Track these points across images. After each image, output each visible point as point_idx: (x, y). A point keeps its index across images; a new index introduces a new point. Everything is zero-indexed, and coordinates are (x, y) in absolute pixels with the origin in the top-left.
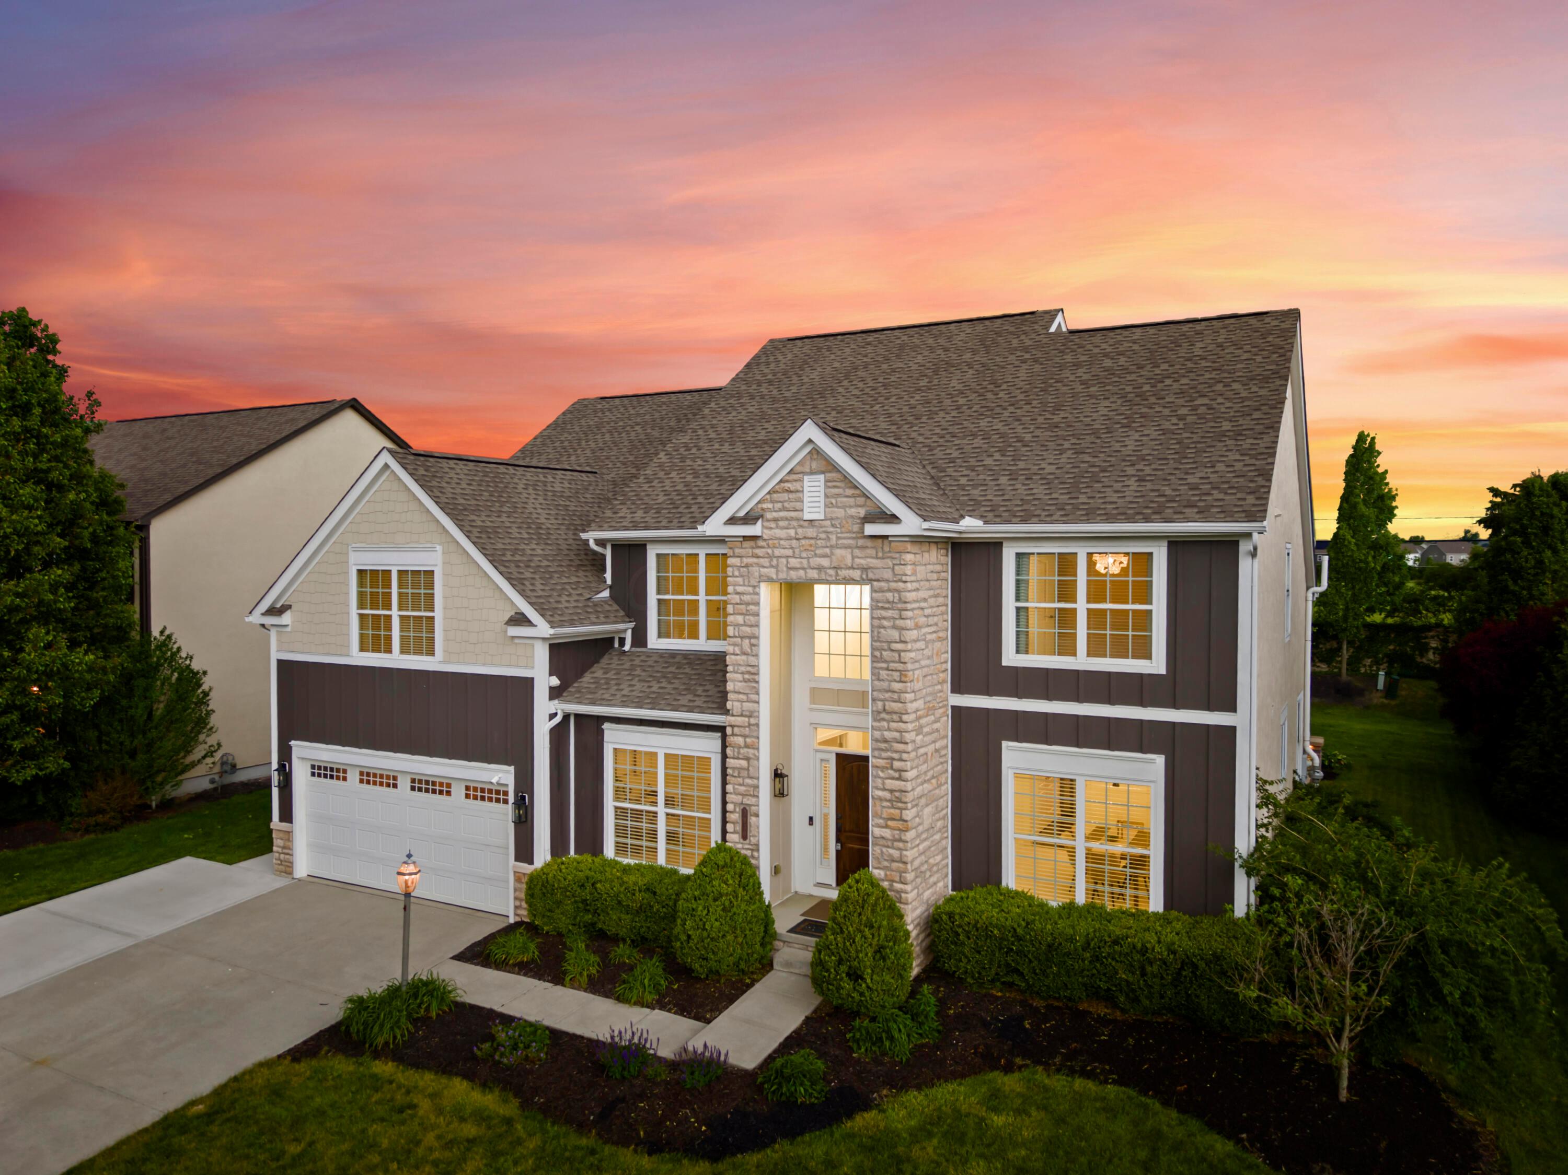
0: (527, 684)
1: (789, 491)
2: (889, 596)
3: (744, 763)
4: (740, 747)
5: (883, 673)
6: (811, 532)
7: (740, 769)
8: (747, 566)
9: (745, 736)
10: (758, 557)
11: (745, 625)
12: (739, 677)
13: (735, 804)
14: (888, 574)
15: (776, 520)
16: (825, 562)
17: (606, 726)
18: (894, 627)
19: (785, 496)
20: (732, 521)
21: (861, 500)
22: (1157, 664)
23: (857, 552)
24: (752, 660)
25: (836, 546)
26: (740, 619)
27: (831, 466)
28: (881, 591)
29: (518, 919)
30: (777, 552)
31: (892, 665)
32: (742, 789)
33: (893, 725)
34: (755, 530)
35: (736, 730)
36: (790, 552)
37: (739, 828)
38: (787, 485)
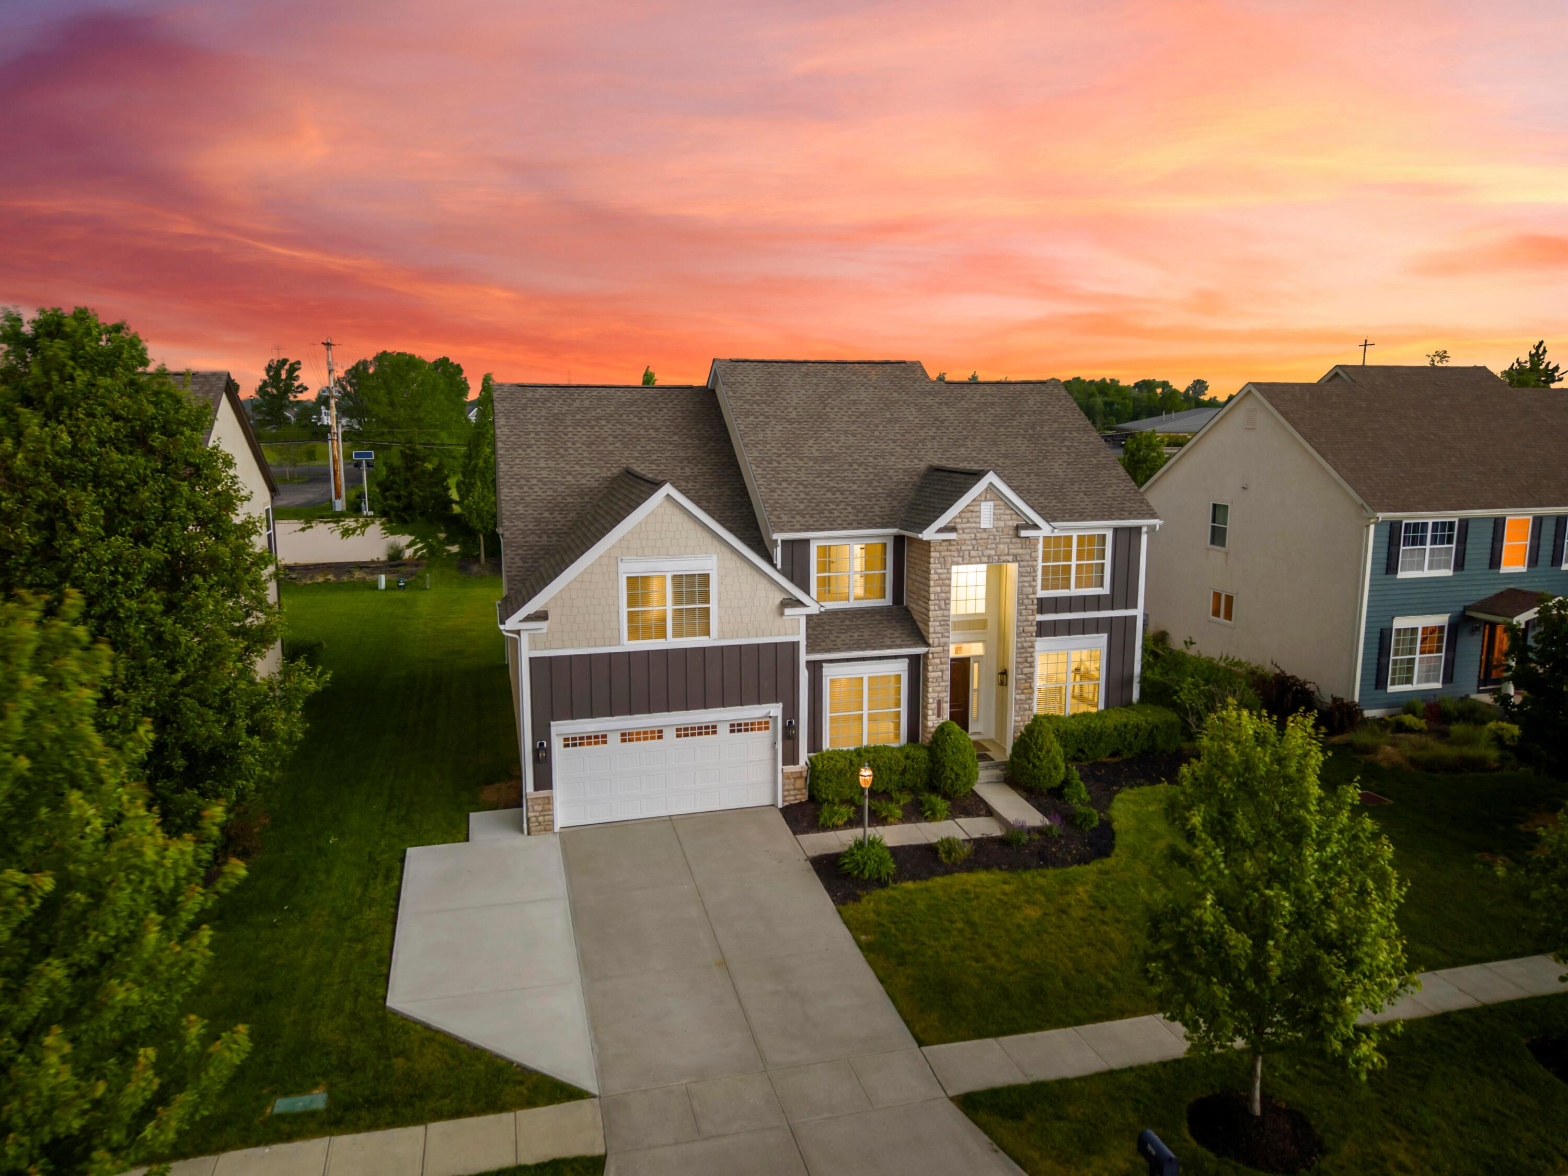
0: (794, 646)
1: (972, 511)
2: (1028, 569)
3: (940, 674)
4: (937, 665)
5: (1024, 612)
6: (985, 535)
7: (937, 678)
8: (944, 557)
9: (940, 658)
10: (951, 551)
11: (942, 592)
12: (938, 624)
13: (934, 699)
14: (1028, 558)
15: (963, 529)
16: (993, 552)
17: (824, 665)
18: (1030, 586)
19: (969, 515)
20: (940, 530)
21: (1015, 517)
22: (1106, 590)
23: (1011, 546)
24: (946, 613)
25: (999, 543)
26: (938, 589)
27: (1000, 496)
28: (1024, 567)
29: (786, 804)
30: (964, 548)
31: (1029, 607)
32: (939, 689)
33: (1028, 639)
34: (952, 536)
35: (935, 655)
36: (971, 548)
37: (936, 712)
38: (971, 508)
